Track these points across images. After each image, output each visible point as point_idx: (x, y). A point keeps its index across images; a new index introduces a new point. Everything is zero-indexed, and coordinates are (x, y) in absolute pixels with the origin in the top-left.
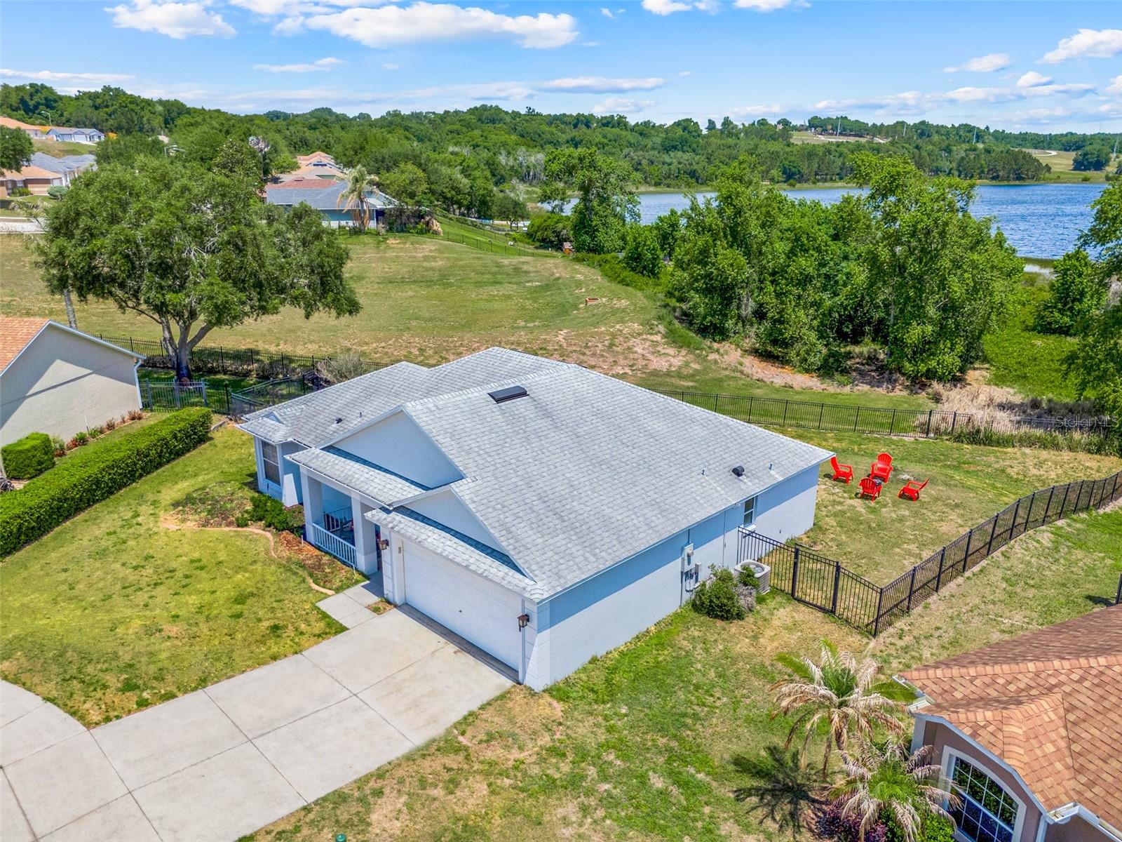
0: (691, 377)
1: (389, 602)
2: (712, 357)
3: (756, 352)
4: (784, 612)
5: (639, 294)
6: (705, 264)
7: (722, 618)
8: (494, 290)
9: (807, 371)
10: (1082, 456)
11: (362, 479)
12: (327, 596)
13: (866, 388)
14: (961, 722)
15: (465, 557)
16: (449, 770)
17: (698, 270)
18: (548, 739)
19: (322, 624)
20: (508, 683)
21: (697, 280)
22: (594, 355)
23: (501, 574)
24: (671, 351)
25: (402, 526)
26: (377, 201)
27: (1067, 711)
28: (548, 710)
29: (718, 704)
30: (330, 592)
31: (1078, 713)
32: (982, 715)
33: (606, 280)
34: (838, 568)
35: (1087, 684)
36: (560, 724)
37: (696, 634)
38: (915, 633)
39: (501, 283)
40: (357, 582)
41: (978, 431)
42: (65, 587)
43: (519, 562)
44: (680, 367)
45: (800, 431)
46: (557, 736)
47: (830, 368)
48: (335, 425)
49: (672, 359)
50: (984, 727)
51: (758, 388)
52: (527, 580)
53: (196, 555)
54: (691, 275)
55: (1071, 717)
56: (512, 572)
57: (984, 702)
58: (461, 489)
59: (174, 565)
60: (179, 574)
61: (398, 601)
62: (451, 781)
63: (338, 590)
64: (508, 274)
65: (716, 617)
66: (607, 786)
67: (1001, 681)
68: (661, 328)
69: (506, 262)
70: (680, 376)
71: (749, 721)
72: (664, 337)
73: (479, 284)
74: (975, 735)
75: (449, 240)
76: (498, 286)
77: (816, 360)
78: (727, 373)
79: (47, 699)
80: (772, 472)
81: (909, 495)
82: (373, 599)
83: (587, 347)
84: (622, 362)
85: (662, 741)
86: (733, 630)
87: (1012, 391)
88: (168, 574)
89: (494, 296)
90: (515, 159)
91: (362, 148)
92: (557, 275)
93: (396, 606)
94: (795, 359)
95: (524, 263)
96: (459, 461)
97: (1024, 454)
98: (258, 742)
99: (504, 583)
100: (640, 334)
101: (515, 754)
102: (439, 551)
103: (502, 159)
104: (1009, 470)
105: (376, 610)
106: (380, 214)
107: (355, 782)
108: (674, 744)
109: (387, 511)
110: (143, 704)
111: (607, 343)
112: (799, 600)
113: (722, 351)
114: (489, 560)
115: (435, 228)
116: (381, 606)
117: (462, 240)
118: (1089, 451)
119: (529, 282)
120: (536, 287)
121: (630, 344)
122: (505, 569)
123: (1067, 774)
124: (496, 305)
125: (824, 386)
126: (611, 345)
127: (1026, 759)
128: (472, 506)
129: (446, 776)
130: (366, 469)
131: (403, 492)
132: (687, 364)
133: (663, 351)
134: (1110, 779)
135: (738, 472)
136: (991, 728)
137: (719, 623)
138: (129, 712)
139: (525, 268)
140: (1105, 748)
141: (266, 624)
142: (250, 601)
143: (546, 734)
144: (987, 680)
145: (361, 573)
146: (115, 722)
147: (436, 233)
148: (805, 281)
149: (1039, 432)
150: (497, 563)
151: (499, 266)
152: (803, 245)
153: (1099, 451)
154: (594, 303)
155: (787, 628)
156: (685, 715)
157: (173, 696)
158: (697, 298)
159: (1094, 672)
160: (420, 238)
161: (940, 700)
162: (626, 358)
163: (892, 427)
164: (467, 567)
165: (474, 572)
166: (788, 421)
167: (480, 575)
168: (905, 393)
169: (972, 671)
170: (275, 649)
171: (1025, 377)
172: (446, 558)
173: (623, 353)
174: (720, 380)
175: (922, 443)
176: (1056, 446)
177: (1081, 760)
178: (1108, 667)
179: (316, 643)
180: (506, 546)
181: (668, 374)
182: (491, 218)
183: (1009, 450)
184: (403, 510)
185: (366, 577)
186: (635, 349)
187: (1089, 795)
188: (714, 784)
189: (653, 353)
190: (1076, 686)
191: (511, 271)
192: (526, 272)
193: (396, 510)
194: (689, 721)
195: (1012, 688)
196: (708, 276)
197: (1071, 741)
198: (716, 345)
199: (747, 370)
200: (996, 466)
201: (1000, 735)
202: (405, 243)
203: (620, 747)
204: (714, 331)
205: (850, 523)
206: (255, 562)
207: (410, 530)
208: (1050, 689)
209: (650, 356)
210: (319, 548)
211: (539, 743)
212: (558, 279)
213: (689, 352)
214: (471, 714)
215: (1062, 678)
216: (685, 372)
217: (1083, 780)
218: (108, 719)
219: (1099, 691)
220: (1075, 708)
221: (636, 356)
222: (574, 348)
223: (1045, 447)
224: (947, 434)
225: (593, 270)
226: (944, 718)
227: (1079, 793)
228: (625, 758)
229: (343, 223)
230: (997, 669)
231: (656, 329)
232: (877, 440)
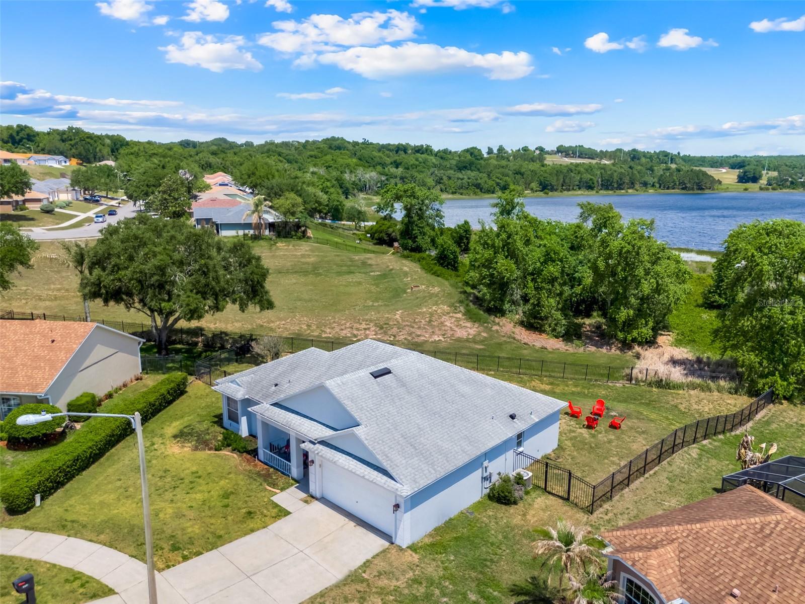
0: (481, 342)
1: (313, 497)
2: (495, 328)
3: (522, 323)
4: (540, 501)
5: (446, 283)
6: (489, 268)
7: (506, 504)
8: (350, 278)
9: (557, 337)
10: (726, 396)
11: (297, 423)
12: (276, 493)
13: (593, 349)
14: (627, 559)
15: (362, 471)
16: (359, 592)
17: (485, 272)
18: (411, 574)
19: (276, 510)
20: (387, 544)
21: (484, 278)
22: (419, 328)
23: (383, 481)
24: (469, 324)
25: (323, 452)
26: (270, 218)
27: (680, 552)
28: (410, 558)
29: (504, 554)
30: (278, 491)
31: (685, 553)
32: (638, 555)
33: (424, 272)
34: (570, 474)
35: (690, 538)
36: (418, 566)
37: (491, 513)
38: (615, 511)
39: (354, 273)
40: (292, 485)
41: (661, 380)
42: (122, 490)
43: (394, 475)
44: (475, 336)
45: (551, 380)
46: (417, 573)
47: (572, 334)
48: (274, 388)
49: (468, 330)
50: (638, 561)
51: (525, 349)
52: (398, 485)
53: (194, 469)
54: (481, 274)
55: (682, 555)
56: (389, 480)
57: (640, 548)
58: (358, 431)
59: (182, 475)
60: (187, 481)
61: (318, 495)
62: (361, 598)
63: (282, 489)
64: (358, 267)
65: (502, 503)
66: (445, 599)
67: (649, 537)
68: (462, 309)
69: (357, 258)
70: (475, 342)
71: (521, 563)
72: (464, 315)
73: (339, 274)
74: (633, 565)
75: (317, 243)
76: (352, 275)
77: (561, 330)
78: (504, 339)
79: (132, 556)
80: (532, 416)
81: (614, 426)
82: (303, 495)
83: (414, 322)
84: (437, 332)
85: (473, 575)
86: (512, 511)
87: (685, 350)
88: (181, 481)
89: (350, 282)
90: (356, 176)
91: (254, 174)
92: (391, 267)
93: (317, 499)
94: (548, 329)
95: (368, 259)
96: (357, 415)
97: (690, 395)
98: (252, 578)
99: (385, 486)
100: (448, 313)
101: (394, 583)
102: (346, 467)
103: (347, 176)
104: (680, 406)
105: (306, 502)
106: (271, 226)
107: (309, 599)
108: (480, 576)
109: (314, 443)
110: (185, 558)
111: (427, 320)
112: (549, 493)
113: (501, 324)
114: (376, 473)
115: (308, 235)
116: (309, 499)
117: (327, 242)
118: (730, 393)
119: (372, 272)
120: (378, 275)
121: (443, 320)
122: (385, 478)
123: (678, 584)
124: (353, 290)
125: (567, 348)
126: (430, 321)
127: (658, 577)
128: (366, 442)
129: (358, 596)
130: (299, 417)
131: (326, 433)
132: (479, 334)
133: (463, 325)
134: (697, 586)
135: (512, 417)
136: (641, 561)
137: (503, 507)
138: (179, 563)
139: (370, 262)
140: (697, 570)
141: (244, 511)
142: (232, 497)
143: (410, 572)
144: (642, 537)
145: (293, 479)
146: (172, 568)
147: (309, 238)
148: (552, 281)
149: (698, 381)
150: (380, 475)
151: (352, 260)
152: (551, 258)
153: (736, 393)
154: (417, 289)
155: (542, 510)
156: (486, 560)
157: (202, 553)
158: (485, 290)
159: (694, 532)
160: (299, 242)
161: (618, 548)
162: (440, 330)
163: (609, 376)
164: (363, 477)
165: (368, 480)
166: (544, 373)
167: (372, 481)
168: (618, 352)
169: (635, 532)
170: (252, 526)
171: (694, 341)
172: (351, 471)
173: (438, 326)
174: (500, 344)
175: (628, 388)
176: (710, 390)
177: (685, 577)
178: (701, 529)
179: (275, 522)
180: (386, 465)
181: (467, 340)
182: (341, 220)
183: (681, 392)
184: (323, 443)
185: (297, 481)
186: (446, 323)
187: (688, 594)
188: (503, 598)
189: (457, 326)
190: (685, 539)
191: (360, 264)
192: (370, 265)
193: (319, 442)
194: (488, 563)
195: (654, 540)
196: (492, 275)
197: (681, 567)
198: (497, 320)
199: (518, 337)
200: (672, 403)
201: (646, 565)
202: (288, 246)
203: (452, 578)
204: (497, 311)
205: (580, 444)
206: (230, 473)
207: (328, 455)
208: (673, 541)
209: (456, 329)
210: (266, 464)
211: (407, 576)
212: (391, 270)
213: (481, 325)
214: (368, 561)
215: (679, 535)
216: (478, 339)
217: (685, 586)
218: (168, 567)
219: (696, 541)
220: (684, 550)
221: (446, 328)
222: (407, 323)
223: (703, 391)
224: (643, 382)
225: (414, 264)
226: (619, 557)
227: (683, 593)
228: (454, 584)
229: (246, 231)
230: (647, 531)
231: (458, 309)
232: (599, 386)
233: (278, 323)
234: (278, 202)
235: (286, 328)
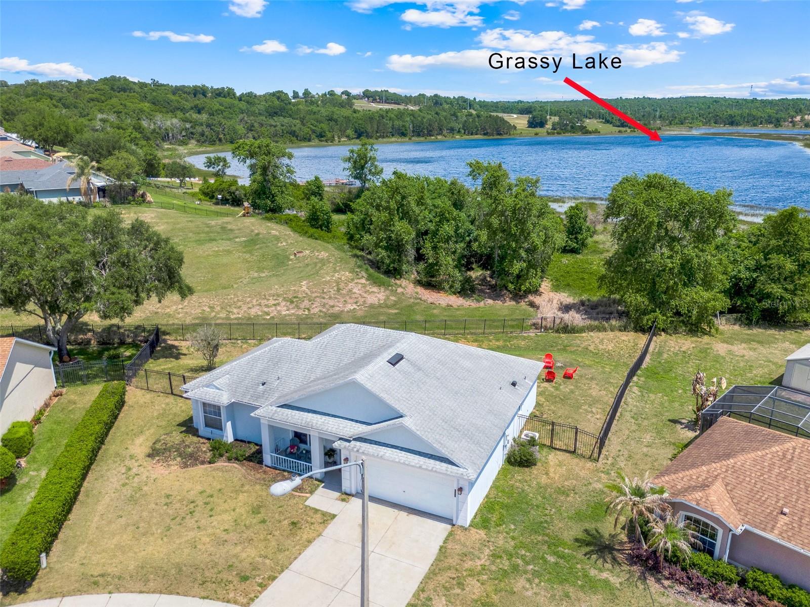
0: (394, 306)
1: (346, 494)
2: (400, 290)
3: (419, 283)
4: (553, 458)
5: (330, 246)
6: (385, 230)
7: (527, 466)
8: (215, 247)
9: (455, 294)
10: (618, 334)
11: (319, 423)
12: (308, 498)
13: (491, 301)
14: (690, 499)
15: (416, 461)
16: (454, 579)
17: (382, 235)
18: (488, 551)
19: (319, 516)
20: (449, 527)
21: (381, 241)
22: (330, 298)
23: (444, 468)
24: (375, 289)
25: (363, 449)
27: (726, 486)
28: (478, 536)
29: (552, 513)
30: (308, 495)
31: (730, 486)
32: (698, 495)
33: (297, 235)
34: (577, 429)
35: (729, 472)
36: (488, 541)
37: (519, 478)
39: (215, 240)
40: (318, 486)
41: (568, 326)
42: (131, 528)
43: (455, 460)
44: (385, 300)
45: (475, 337)
46: (491, 548)
47: (467, 290)
48: (261, 387)
49: (377, 296)
50: (701, 500)
51: (434, 309)
52: (461, 469)
53: (199, 488)
54: (378, 238)
55: (729, 488)
56: (450, 466)
57: (694, 488)
59: (191, 498)
60: (200, 502)
61: (354, 492)
62: (459, 584)
63: (312, 492)
64: (218, 233)
65: (524, 466)
66: (531, 567)
67: (694, 477)
68: (364, 274)
69: (213, 223)
70: (388, 307)
71: (570, 518)
72: (367, 280)
73: (200, 242)
74: (698, 504)
75: (162, 208)
76: (214, 243)
77: (458, 286)
78: (412, 300)
79: (204, 598)
80: (526, 381)
81: (568, 376)
82: (337, 494)
84: (349, 301)
85: (540, 538)
86: (535, 472)
87: (566, 295)
88: (193, 505)
89: (217, 251)
90: (155, 124)
92: (256, 231)
93: (353, 496)
94: (447, 287)
95: (227, 223)
96: (400, 407)
97: (591, 336)
98: (346, 589)
99: (448, 473)
100: (353, 280)
101: (479, 563)
102: (397, 460)
103: (145, 123)
104: (590, 348)
105: (343, 500)
106: (102, 191)
107: (413, 596)
108: (546, 538)
109: (349, 441)
110: (263, 586)
111: (335, 288)
112: (555, 449)
113: (403, 285)
114: (432, 461)
115: (148, 199)
116: (344, 496)
117: (172, 207)
118: (620, 330)
119: (237, 237)
120: (245, 241)
121: (350, 287)
122: (444, 465)
123: (736, 513)
124: (225, 260)
125: (468, 303)
126: (339, 290)
127: (721, 510)
128: (418, 433)
129: (455, 582)
130: (319, 416)
131: (361, 429)
132: (388, 297)
133: (371, 290)
134: (752, 511)
135: (514, 384)
136: (704, 500)
137: (526, 469)
138: (260, 593)
139: (229, 227)
140: (745, 498)
141: (286, 522)
142: (262, 510)
143: (486, 548)
144: (689, 478)
145: (316, 480)
146: (257, 600)
147: (149, 202)
148: (448, 240)
149: (596, 323)
150: (438, 463)
151: (208, 226)
152: (446, 218)
153: (625, 331)
154: (301, 255)
155: (558, 466)
156: (542, 522)
157: (276, 577)
158: (384, 253)
159: (730, 466)
160: (139, 208)
161: (672, 491)
162: (351, 298)
163: (522, 328)
164: (420, 467)
165: (426, 469)
166: (467, 331)
167: (432, 470)
168: (513, 303)
169: (681, 475)
170: (305, 537)
171: (568, 285)
172: (404, 464)
173: (348, 295)
174: (410, 306)
175: (540, 336)
176: (605, 330)
177: (739, 506)
178: (735, 463)
179: (326, 527)
180: (445, 453)
181: (380, 306)
183: (583, 335)
184: (359, 439)
185: (321, 481)
186: (354, 291)
187: (747, 519)
188: (575, 553)
189: (366, 292)
190: (726, 474)
191: (219, 230)
192: (231, 230)
193: (355, 439)
194: (545, 525)
195: (700, 479)
196: (390, 238)
197: (732, 498)
198: (398, 282)
199: (423, 298)
200: (582, 346)
201: (708, 502)
202: (129, 213)
203: (523, 546)
204: (394, 272)
205: (551, 398)
206: (243, 485)
207: (370, 450)
208: (716, 477)
209: (365, 295)
210: (275, 468)
211: (486, 554)
212: (258, 234)
213: (386, 289)
214: (441, 547)
215: (719, 471)
216: (389, 303)
217: (743, 514)
218: (252, 600)
219: (735, 474)
220: (729, 484)
221: (356, 296)
222: (316, 294)
223: (600, 331)
224: (551, 329)
225: (282, 227)
226: (679, 499)
227: (743, 520)
228: (529, 551)
230: (691, 472)
231: (360, 275)
232: (516, 337)
233: (174, 307)
234: (107, 162)
235: (186, 313)
